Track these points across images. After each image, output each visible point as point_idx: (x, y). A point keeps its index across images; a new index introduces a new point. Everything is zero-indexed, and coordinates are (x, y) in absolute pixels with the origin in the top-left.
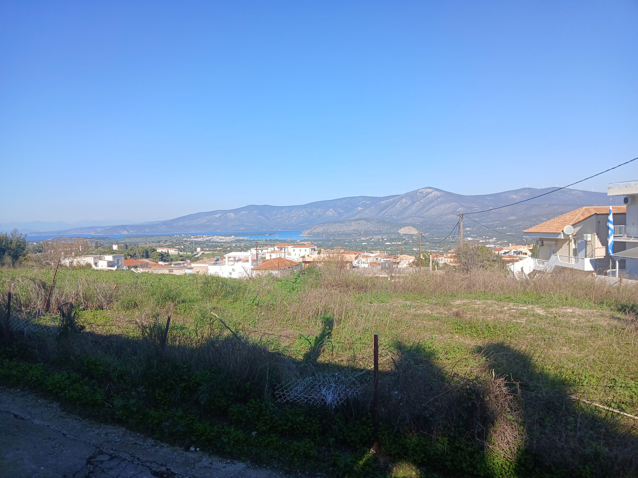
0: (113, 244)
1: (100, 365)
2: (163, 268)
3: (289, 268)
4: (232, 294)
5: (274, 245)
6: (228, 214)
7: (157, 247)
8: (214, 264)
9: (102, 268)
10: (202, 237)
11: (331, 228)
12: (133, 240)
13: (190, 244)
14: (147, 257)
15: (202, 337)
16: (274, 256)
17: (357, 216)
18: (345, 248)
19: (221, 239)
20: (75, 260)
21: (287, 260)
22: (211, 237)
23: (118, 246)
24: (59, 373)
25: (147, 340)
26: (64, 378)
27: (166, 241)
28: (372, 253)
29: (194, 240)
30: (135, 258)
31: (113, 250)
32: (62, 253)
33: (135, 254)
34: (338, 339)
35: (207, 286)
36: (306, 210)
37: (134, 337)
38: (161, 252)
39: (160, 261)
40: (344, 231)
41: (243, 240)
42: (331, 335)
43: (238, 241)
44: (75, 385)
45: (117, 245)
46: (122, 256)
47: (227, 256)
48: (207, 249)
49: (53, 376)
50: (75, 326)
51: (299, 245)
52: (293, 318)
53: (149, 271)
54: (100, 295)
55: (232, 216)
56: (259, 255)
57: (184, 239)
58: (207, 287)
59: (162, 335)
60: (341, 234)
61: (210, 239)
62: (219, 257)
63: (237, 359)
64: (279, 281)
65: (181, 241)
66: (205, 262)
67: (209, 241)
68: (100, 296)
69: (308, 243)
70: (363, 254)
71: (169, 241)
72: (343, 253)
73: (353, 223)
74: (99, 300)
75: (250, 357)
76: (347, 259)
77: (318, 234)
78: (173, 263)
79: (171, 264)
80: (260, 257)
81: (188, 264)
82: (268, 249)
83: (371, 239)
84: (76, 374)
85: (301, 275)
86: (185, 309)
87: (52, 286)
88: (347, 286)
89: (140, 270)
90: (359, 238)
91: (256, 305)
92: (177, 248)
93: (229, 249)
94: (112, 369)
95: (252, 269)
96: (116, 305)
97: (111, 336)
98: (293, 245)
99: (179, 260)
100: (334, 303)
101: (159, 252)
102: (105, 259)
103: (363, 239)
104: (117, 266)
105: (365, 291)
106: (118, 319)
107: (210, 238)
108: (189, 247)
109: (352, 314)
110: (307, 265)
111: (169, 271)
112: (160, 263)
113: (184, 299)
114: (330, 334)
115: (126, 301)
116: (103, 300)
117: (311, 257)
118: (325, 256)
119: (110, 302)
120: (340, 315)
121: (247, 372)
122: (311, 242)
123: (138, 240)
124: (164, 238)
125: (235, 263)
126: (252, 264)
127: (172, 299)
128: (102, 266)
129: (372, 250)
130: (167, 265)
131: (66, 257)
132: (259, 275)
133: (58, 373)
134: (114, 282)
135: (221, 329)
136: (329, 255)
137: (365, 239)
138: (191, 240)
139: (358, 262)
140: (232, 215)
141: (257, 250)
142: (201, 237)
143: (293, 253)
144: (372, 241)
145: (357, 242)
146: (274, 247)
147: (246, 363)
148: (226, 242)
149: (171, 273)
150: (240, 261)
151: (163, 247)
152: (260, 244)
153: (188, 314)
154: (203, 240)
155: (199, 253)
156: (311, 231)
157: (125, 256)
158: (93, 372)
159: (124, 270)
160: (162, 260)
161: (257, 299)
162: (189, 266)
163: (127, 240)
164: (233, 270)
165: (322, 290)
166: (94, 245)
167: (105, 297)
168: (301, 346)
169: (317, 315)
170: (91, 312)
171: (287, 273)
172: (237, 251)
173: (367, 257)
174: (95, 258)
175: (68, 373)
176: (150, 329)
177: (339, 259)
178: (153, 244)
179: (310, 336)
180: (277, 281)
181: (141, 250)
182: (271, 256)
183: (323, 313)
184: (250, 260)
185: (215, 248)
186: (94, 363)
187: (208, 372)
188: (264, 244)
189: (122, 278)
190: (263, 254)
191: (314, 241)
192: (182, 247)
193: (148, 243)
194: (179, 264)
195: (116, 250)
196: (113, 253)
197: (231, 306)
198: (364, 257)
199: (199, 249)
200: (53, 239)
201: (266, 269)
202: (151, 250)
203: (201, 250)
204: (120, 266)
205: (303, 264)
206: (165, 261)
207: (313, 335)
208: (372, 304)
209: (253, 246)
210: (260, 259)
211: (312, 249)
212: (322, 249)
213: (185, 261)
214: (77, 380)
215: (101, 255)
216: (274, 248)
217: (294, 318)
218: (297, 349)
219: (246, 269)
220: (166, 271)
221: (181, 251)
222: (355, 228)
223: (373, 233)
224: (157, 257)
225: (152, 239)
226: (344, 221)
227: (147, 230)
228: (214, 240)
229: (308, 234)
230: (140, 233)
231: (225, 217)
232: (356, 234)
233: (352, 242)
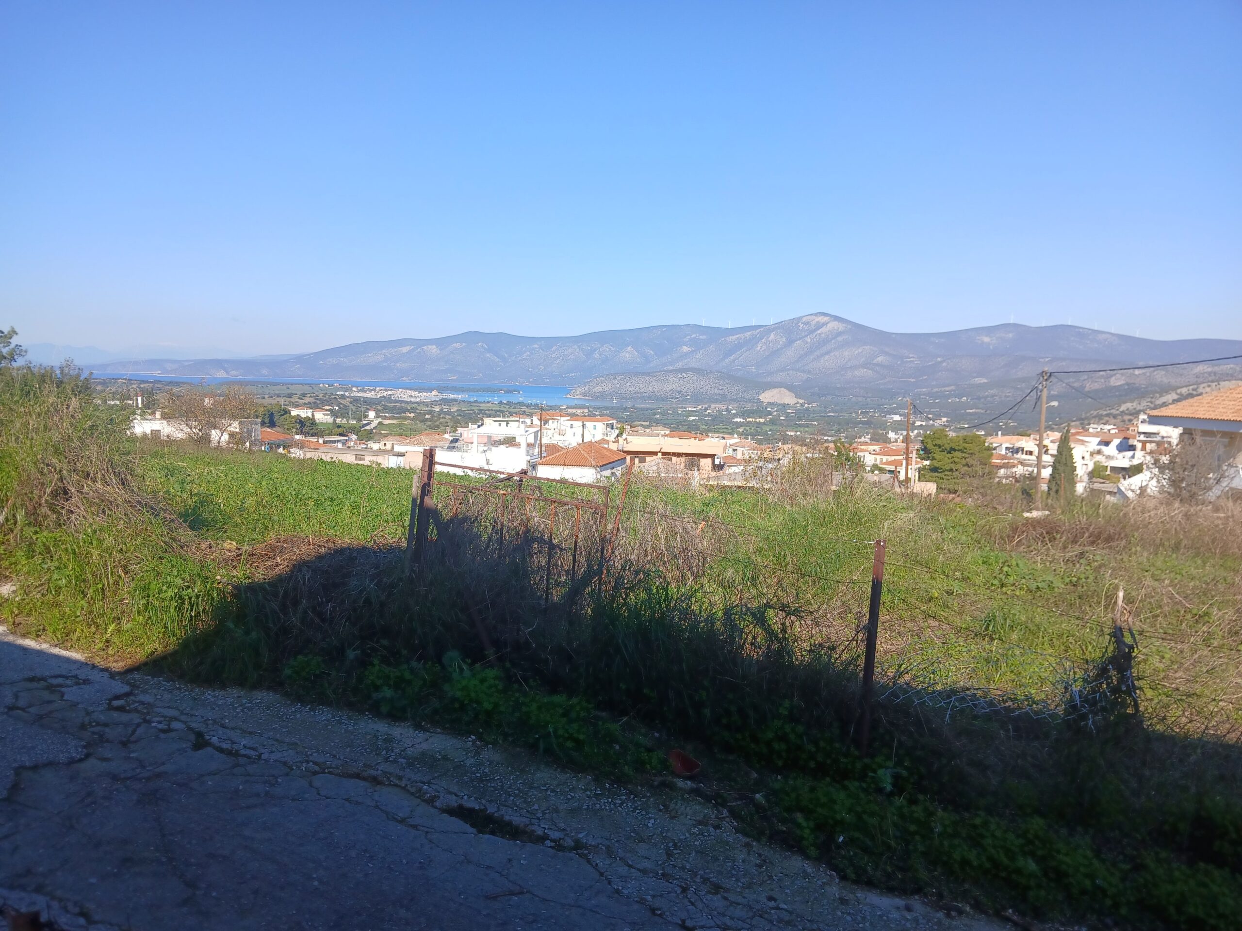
2: (305, 447)
5: (524, 413)
6: (425, 348)
7: (288, 405)
8: (448, 447)
10: (375, 390)
11: (628, 384)
13: (351, 403)
14: (272, 424)
17: (680, 364)
18: (654, 424)
19: (411, 396)
22: (391, 390)
27: (304, 395)
29: (359, 395)
36: (579, 347)
38: (299, 415)
39: (297, 433)
40: (654, 392)
41: (455, 400)
43: (447, 401)
48: (388, 415)
55: (434, 351)
57: (339, 393)
60: (646, 398)
61: (390, 395)
65: (333, 397)
67: (388, 399)
71: (308, 395)
73: (671, 378)
77: (602, 396)
78: (323, 438)
81: (353, 443)
83: (706, 409)
90: (682, 408)
92: (326, 410)
93: (428, 416)
95: (540, 463)
98: (560, 414)
99: (334, 435)
101: (294, 416)
103: (690, 409)
107: (390, 392)
108: (350, 409)
112: (299, 437)
124: (297, 389)
125: (492, 448)
137: (695, 409)
138: (352, 395)
140: (433, 349)
142: (371, 390)
143: (569, 432)
144: (707, 413)
145: (678, 414)
148: (421, 403)
151: (300, 406)
154: (375, 397)
155: (373, 421)
156: (589, 389)
160: (302, 432)
178: (280, 399)
184: (524, 445)
185: (401, 413)
188: (496, 411)
192: (338, 408)
193: (268, 396)
199: (372, 414)
202: (279, 412)
203: (377, 417)
206: (307, 434)
211: (607, 425)
212: (626, 426)
213: (347, 436)
216: (532, 420)
221: (337, 417)
222: (674, 386)
223: (710, 398)
224: (292, 425)
225: (277, 390)
226: (655, 372)
227: (265, 372)
228: (398, 397)
229: (584, 394)
230: (250, 378)
231: (419, 352)
232: (677, 398)
233: (669, 413)
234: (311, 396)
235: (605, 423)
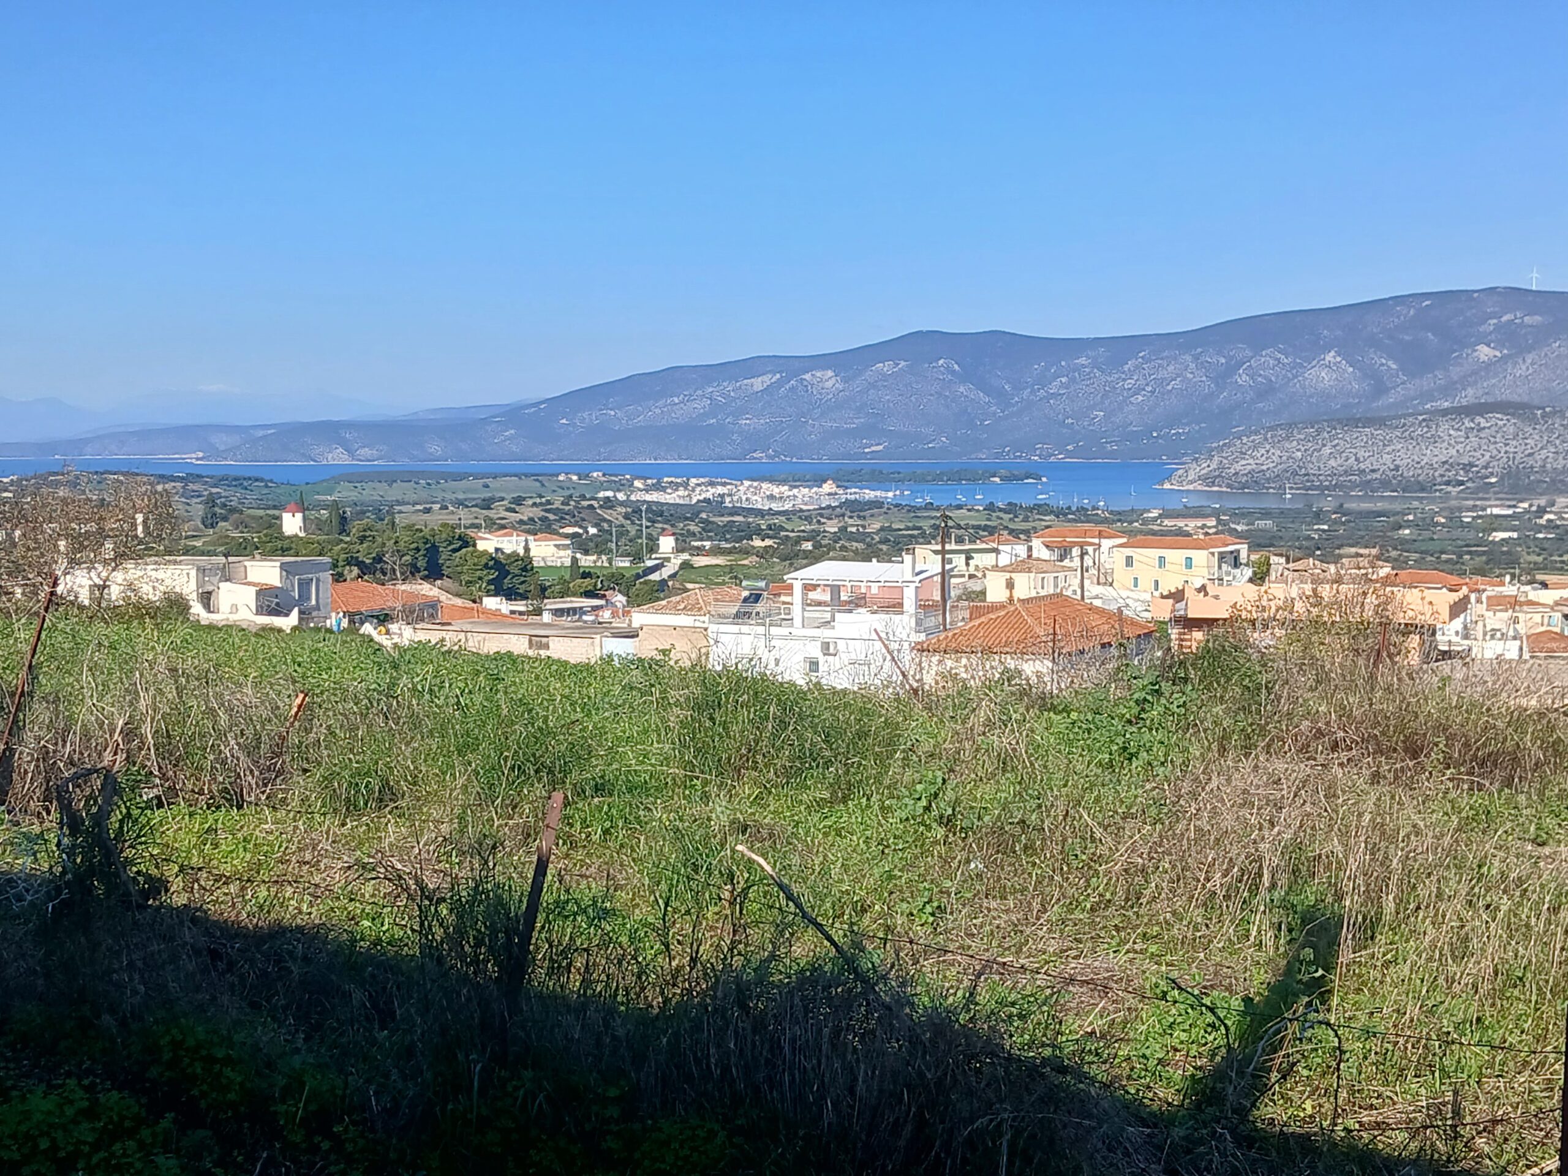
0: (282, 507)
1: (228, 1061)
2: (504, 625)
3: (1103, 646)
4: (828, 764)
5: (1027, 532)
6: (807, 376)
7: (478, 527)
8: (737, 616)
9: (233, 618)
10: (686, 485)
11: (1327, 450)
12: (372, 493)
13: (626, 517)
14: (434, 573)
15: (694, 960)
16: (1025, 586)
17: (1470, 391)
18: (1394, 554)
19: (771, 497)
20: (119, 576)
21: (1092, 608)
22: (724, 484)
23: (305, 519)
24: (50, 1086)
25: (440, 960)
26: (69, 1111)
27: (519, 501)
28: (1545, 585)
29: (648, 497)
30: (379, 575)
31: (281, 537)
32: (62, 544)
33: (379, 559)
34: (1363, 1018)
35: (712, 719)
36: (1196, 358)
37: (378, 942)
38: (497, 550)
39: (489, 594)
40: (1397, 468)
41: (877, 504)
42: (1322, 994)
43: (856, 508)
44: (117, 1147)
45: (299, 516)
46: (321, 567)
47: (797, 578)
48: (707, 544)
49: (23, 1098)
50: (124, 877)
51: (1154, 533)
52: (1127, 900)
53: (443, 640)
54: (233, 742)
55: (829, 384)
56: (953, 581)
57: (601, 495)
58: (708, 724)
59: (509, 939)
60: (1376, 485)
61: (722, 496)
62: (762, 584)
63: (856, 1079)
64: (1053, 708)
65: (585, 503)
66: (692, 609)
67: (715, 505)
68: (231, 747)
69: (1204, 526)
70: (1491, 591)
71: (530, 502)
72: (1386, 581)
73: (1444, 427)
74: (224, 762)
75: (921, 1075)
76: (1410, 613)
77: (1254, 483)
78: (551, 604)
79: (538, 612)
80: (959, 592)
81: (614, 615)
82: (996, 551)
83: (1542, 511)
84: (123, 1098)
85: (1166, 687)
86: (608, 824)
87: (22, 694)
88: (1414, 752)
89: (403, 634)
90: (1474, 508)
91: (940, 819)
92: (566, 536)
93: (808, 546)
94: (282, 1081)
95: (921, 649)
96: (299, 786)
97: (279, 932)
98: (1129, 533)
99: (574, 595)
100: (1344, 834)
101: (485, 553)
102: (249, 579)
103: (1496, 511)
104: (301, 612)
105: (1508, 783)
106: (308, 857)
107: (720, 490)
108: (622, 533)
109: (1439, 895)
110: (1198, 635)
111: (530, 641)
112: (491, 603)
113: (602, 777)
114: (1320, 990)
115: (346, 774)
116: (244, 761)
117: (1216, 597)
118: (1294, 592)
119: (272, 774)
120: (1374, 896)
121: (902, 1143)
122: (1219, 521)
123: (394, 493)
124: (507, 488)
125: (837, 615)
126: (919, 623)
127: (550, 772)
128: (235, 608)
129: (1545, 568)
130: (521, 613)
131: (79, 564)
132: (955, 677)
133: (43, 1087)
134: (294, 682)
135: (780, 929)
136: (1314, 590)
137: (1510, 512)
138: (633, 498)
139: (1465, 627)
140: (828, 379)
141: (943, 552)
142: (678, 485)
143: (1122, 576)
144: (1543, 521)
145: (1463, 526)
146: (1028, 540)
147: (901, 1100)
148: (794, 512)
149: (543, 653)
150: (858, 606)
151: (503, 527)
152: (959, 527)
153: (622, 846)
154: (687, 501)
155: (668, 560)
156: (1221, 467)
157: (335, 566)
158: (195, 1092)
159: (330, 631)
160: (498, 590)
161: (950, 795)
162: (620, 624)
163: (345, 493)
164: (826, 647)
165: (1279, 766)
166: (198, 509)
167: (252, 750)
168: (1168, 1040)
169: (1254, 890)
170: (191, 815)
171: (1091, 675)
172: (844, 559)
173: (1514, 603)
174: (202, 571)
175: (90, 1089)
176: (457, 907)
177: (1369, 613)
178: (462, 513)
179: (1215, 993)
180: (1043, 708)
181: (405, 538)
182: (1010, 585)
183: (1283, 880)
184: (909, 605)
185: (740, 540)
186: (204, 1053)
187: (716, 1127)
188: (978, 527)
189: (324, 665)
190: (971, 577)
191: (1238, 515)
192: (593, 531)
193: (436, 507)
194: (574, 611)
195: (296, 536)
196: (284, 551)
197: (821, 821)
198: (1496, 603)
199: (667, 544)
200: (20, 480)
201: (988, 651)
202: (451, 543)
203: (679, 550)
204: (314, 614)
205: (1174, 633)
206: (511, 595)
207: (1229, 988)
208: (1547, 850)
209: (923, 535)
210: (959, 598)
211: (1222, 557)
212: (1274, 559)
213: (604, 596)
214: (127, 1124)
215: (231, 559)
216: (1030, 549)
217: (1134, 897)
218: (1148, 1052)
219: (894, 646)
220: (518, 645)
221: (586, 552)
222: (1454, 452)
223: (1553, 481)
224: (478, 573)
225: (458, 490)
226: (1405, 416)
227: (435, 448)
228: (740, 500)
229: (1206, 479)
230: (403, 462)
231: (792, 389)
232: (1462, 483)
233: (1438, 524)
234: (534, 504)
235: (1216, 550)
